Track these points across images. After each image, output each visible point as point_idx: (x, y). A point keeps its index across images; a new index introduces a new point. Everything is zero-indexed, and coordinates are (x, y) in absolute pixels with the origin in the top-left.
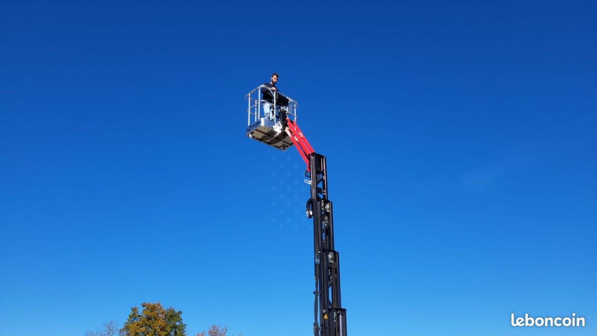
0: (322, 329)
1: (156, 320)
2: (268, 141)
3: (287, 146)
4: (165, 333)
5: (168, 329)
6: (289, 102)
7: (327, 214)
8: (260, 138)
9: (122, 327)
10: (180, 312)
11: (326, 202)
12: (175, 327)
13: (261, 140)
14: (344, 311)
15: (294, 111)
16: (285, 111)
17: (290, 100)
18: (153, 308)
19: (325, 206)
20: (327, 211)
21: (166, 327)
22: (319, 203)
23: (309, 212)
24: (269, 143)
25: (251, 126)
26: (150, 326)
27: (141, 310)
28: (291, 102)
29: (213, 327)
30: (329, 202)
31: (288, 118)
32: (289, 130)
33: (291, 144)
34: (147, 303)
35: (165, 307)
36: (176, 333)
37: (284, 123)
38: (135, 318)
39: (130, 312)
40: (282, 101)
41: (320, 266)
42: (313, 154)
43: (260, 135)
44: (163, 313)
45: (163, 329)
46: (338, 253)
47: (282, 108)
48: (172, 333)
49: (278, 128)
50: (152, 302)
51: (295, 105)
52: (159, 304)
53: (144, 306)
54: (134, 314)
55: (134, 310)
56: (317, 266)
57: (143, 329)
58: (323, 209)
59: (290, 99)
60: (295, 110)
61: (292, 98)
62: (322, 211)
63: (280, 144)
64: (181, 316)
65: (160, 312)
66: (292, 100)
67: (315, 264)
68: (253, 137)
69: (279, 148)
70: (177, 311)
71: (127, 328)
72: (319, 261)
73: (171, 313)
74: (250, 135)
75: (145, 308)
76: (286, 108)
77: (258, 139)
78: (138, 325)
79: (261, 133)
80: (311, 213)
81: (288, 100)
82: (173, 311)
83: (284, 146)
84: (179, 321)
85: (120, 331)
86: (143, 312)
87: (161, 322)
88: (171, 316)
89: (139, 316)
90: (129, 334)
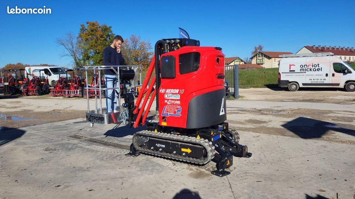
1: (96, 31)
4: (104, 39)
5: (104, 36)
9: (78, 35)
10: (110, 27)
12: (109, 36)
18: (93, 25)
21: (103, 35)
26: (93, 34)
27: (86, 26)
29: (133, 36)
36: (110, 38)
38: (84, 31)
39: (81, 28)
44: (100, 27)
45: (102, 37)
48: (108, 39)
52: (96, 22)
53: (88, 23)
54: (83, 28)
55: (83, 26)
57: (90, 36)
64: (111, 29)
65: (98, 27)
70: (108, 26)
71: (80, 36)
73: (105, 28)
75: (89, 24)
78: (86, 34)
82: (106, 27)
84: (111, 32)
85: (77, 38)
86: (88, 27)
87: (100, 33)
88: (105, 29)
89: (86, 29)
90: (82, 40)
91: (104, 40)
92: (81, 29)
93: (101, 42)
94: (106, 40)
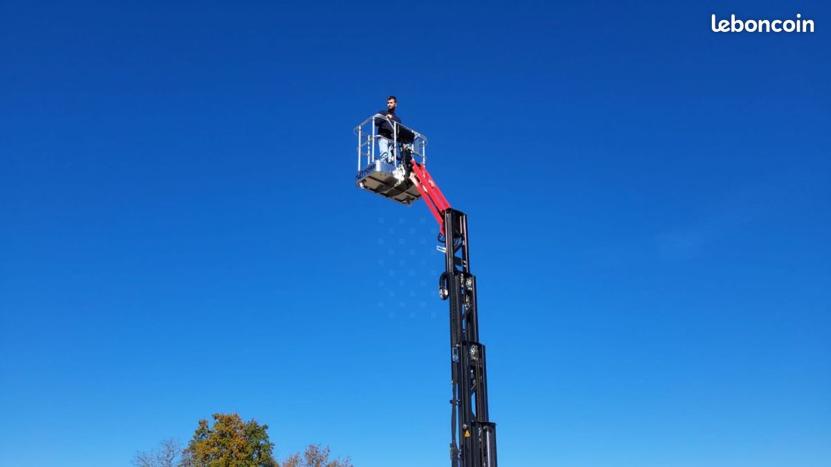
0: (462, 452)
1: (232, 437)
2: (386, 192)
3: (413, 199)
4: (246, 455)
5: (249, 449)
6: (415, 138)
7: (469, 293)
8: (375, 187)
9: (186, 446)
10: (266, 427)
11: (467, 275)
12: (258, 447)
13: (376, 191)
14: (492, 426)
15: (422, 149)
16: (410, 150)
17: (417, 135)
18: (229, 421)
19: (465, 281)
20: (469, 289)
21: (246, 446)
22: (457, 278)
23: (444, 292)
24: (387, 195)
25: (362, 172)
26: (224, 445)
27: (211, 425)
28: (418, 137)
29: (312, 447)
30: (471, 276)
31: (413, 159)
32: (415, 177)
33: (417, 197)
34: (220, 413)
35: (245, 420)
36: (259, 455)
37: (408, 167)
38: (203, 435)
39: (197, 427)
40: (406, 137)
41: (459, 364)
42: (449, 210)
43: (375, 185)
44: (242, 428)
45: (242, 450)
46: (484, 346)
47: (405, 146)
48: (255, 455)
49: (399, 175)
50: (227, 412)
51: (424, 142)
52: (236, 416)
53: (216, 418)
54: (203, 429)
55: (203, 423)
56: (455, 365)
57: (216, 449)
58: (462, 286)
59: (416, 133)
60: (424, 148)
61: (419, 133)
62: (461, 288)
63: (403, 196)
64: (267, 431)
65: (239, 426)
66: (419, 135)
67: (453, 362)
68: (365, 187)
69: (401, 201)
70: (261, 424)
71: (193, 448)
72: (457, 357)
73: (252, 429)
74: (361, 185)
75: (217, 420)
76: (411, 146)
77: (371, 189)
78: (208, 444)
79: (376, 182)
80: (446, 293)
81: (413, 135)
82: (256, 426)
83: (408, 200)
84: (264, 439)
85: (183, 453)
86: (215, 426)
87: (239, 440)
88: (253, 432)
89: (209, 432)
90: (195, 457)
91: (247, 458)
92: (196, 432)
93: (239, 462)
94: (250, 458)
